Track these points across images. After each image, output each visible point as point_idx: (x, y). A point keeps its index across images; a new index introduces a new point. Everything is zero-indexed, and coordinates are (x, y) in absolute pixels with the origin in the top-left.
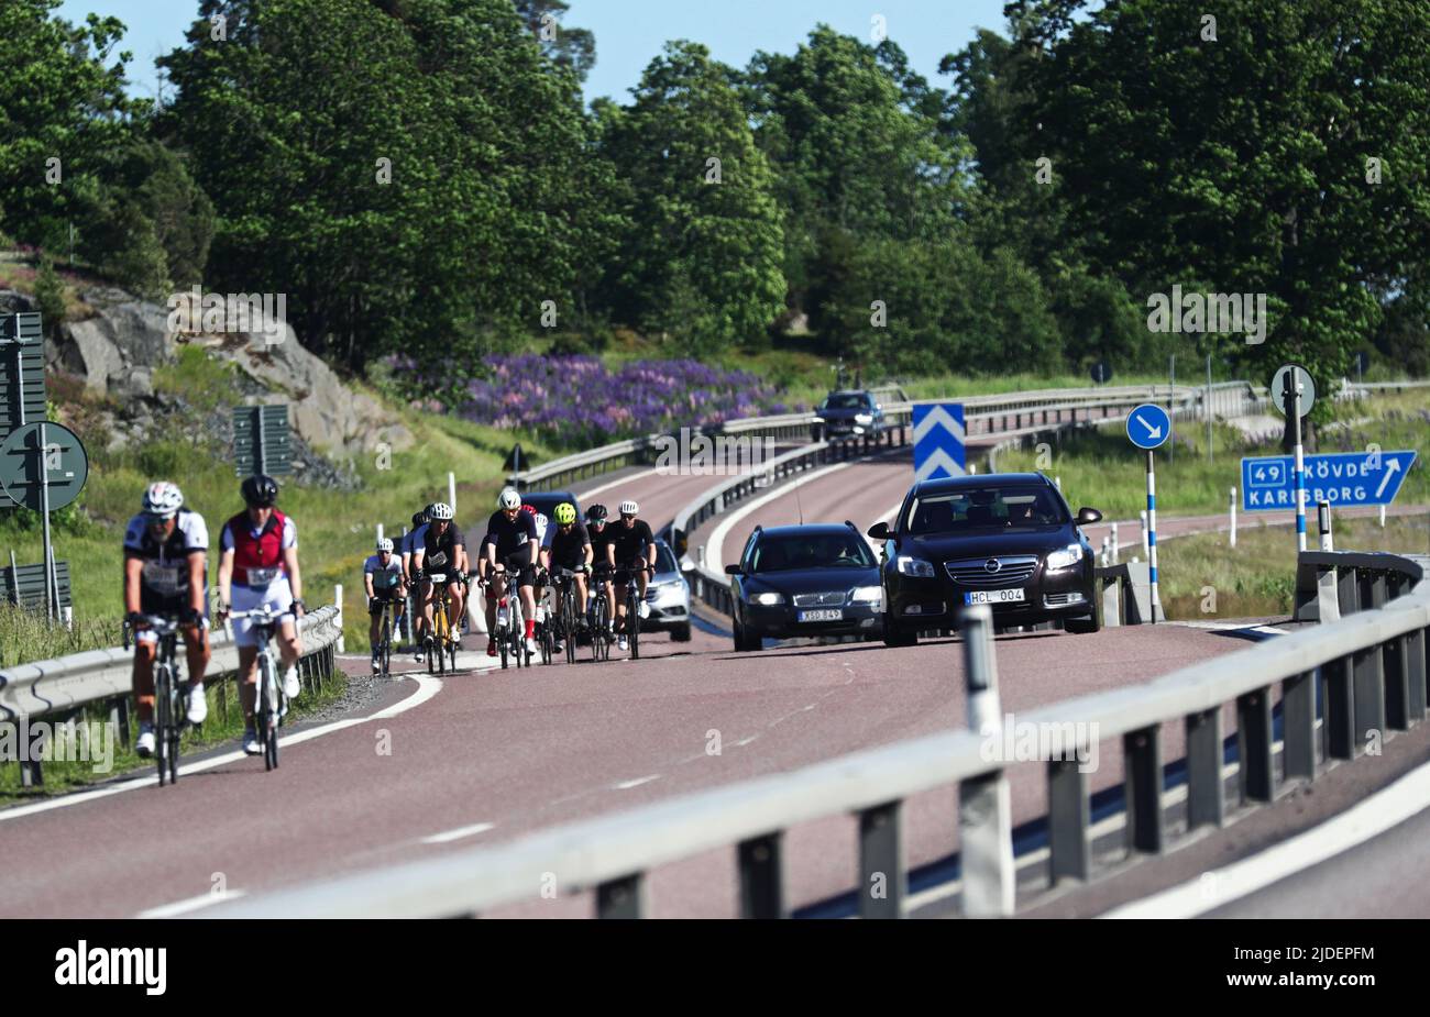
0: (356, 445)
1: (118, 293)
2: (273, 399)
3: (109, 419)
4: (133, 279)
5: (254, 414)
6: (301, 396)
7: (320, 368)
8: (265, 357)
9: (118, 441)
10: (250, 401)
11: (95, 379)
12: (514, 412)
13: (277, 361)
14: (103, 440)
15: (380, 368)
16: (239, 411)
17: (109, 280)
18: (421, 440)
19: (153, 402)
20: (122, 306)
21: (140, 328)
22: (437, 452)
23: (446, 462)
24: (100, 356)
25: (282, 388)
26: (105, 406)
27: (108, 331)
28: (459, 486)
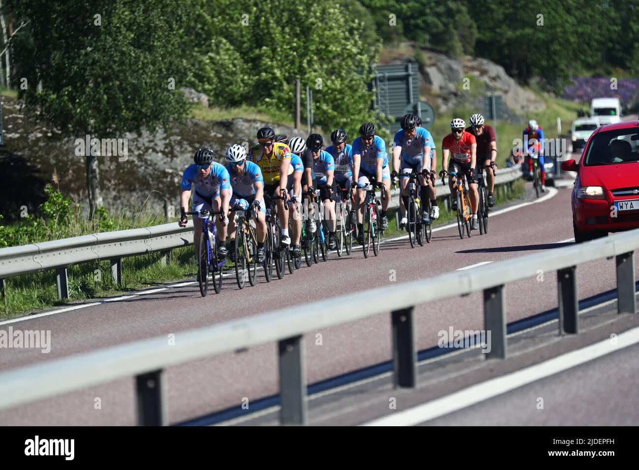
0: (526, 109)
1: (443, 57)
2: (497, 93)
3: (440, 101)
4: (448, 53)
5: (490, 99)
6: (506, 92)
7: (512, 82)
8: (494, 79)
9: (443, 108)
10: (489, 94)
11: (435, 88)
12: (580, 97)
13: (498, 79)
14: (438, 107)
15: (534, 81)
16: (485, 97)
17: (440, 52)
18: (548, 107)
19: (455, 94)
20: (445, 61)
21: (451, 69)
22: (554, 111)
23: (558, 115)
24: (437, 79)
25: (500, 89)
26: (439, 96)
27: (440, 70)
28: (562, 123)
